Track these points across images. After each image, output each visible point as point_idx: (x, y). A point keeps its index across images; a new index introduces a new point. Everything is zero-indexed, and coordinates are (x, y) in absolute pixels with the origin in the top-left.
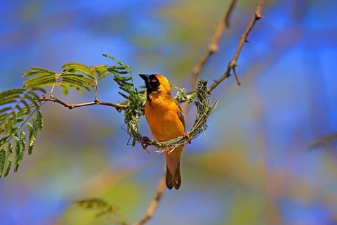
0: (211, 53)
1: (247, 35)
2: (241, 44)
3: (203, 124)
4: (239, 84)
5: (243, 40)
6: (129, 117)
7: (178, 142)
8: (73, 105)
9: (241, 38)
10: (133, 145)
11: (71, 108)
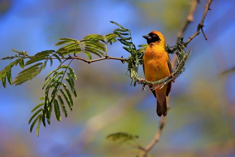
0: (189, 22)
1: (210, 4)
2: (206, 11)
3: (182, 67)
4: (206, 39)
5: (207, 9)
6: (130, 66)
7: (166, 81)
8: (90, 61)
9: (205, 8)
10: (135, 85)
11: (89, 63)
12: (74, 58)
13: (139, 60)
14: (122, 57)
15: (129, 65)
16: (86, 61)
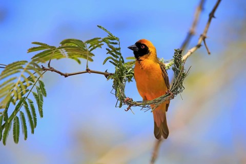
12: (47, 70)
13: (126, 75)
14: (106, 71)
15: (114, 82)
16: (62, 74)
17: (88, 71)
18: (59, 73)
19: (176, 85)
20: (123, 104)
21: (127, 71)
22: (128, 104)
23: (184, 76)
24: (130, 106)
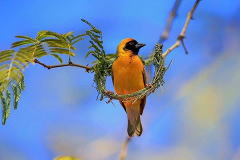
1: (192, 12)
2: (187, 20)
4: (187, 52)
5: (189, 17)
6: (97, 77)
8: (50, 66)
10: (101, 100)
13: (107, 70)
14: (87, 65)
16: (45, 66)
17: (70, 64)
18: (43, 65)
19: (157, 78)
20: (104, 97)
21: (108, 66)
22: (109, 96)
23: (164, 70)
24: (111, 99)
